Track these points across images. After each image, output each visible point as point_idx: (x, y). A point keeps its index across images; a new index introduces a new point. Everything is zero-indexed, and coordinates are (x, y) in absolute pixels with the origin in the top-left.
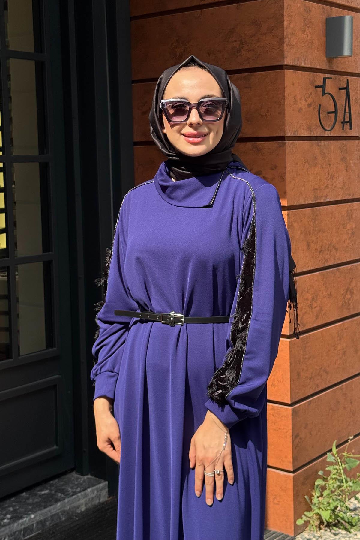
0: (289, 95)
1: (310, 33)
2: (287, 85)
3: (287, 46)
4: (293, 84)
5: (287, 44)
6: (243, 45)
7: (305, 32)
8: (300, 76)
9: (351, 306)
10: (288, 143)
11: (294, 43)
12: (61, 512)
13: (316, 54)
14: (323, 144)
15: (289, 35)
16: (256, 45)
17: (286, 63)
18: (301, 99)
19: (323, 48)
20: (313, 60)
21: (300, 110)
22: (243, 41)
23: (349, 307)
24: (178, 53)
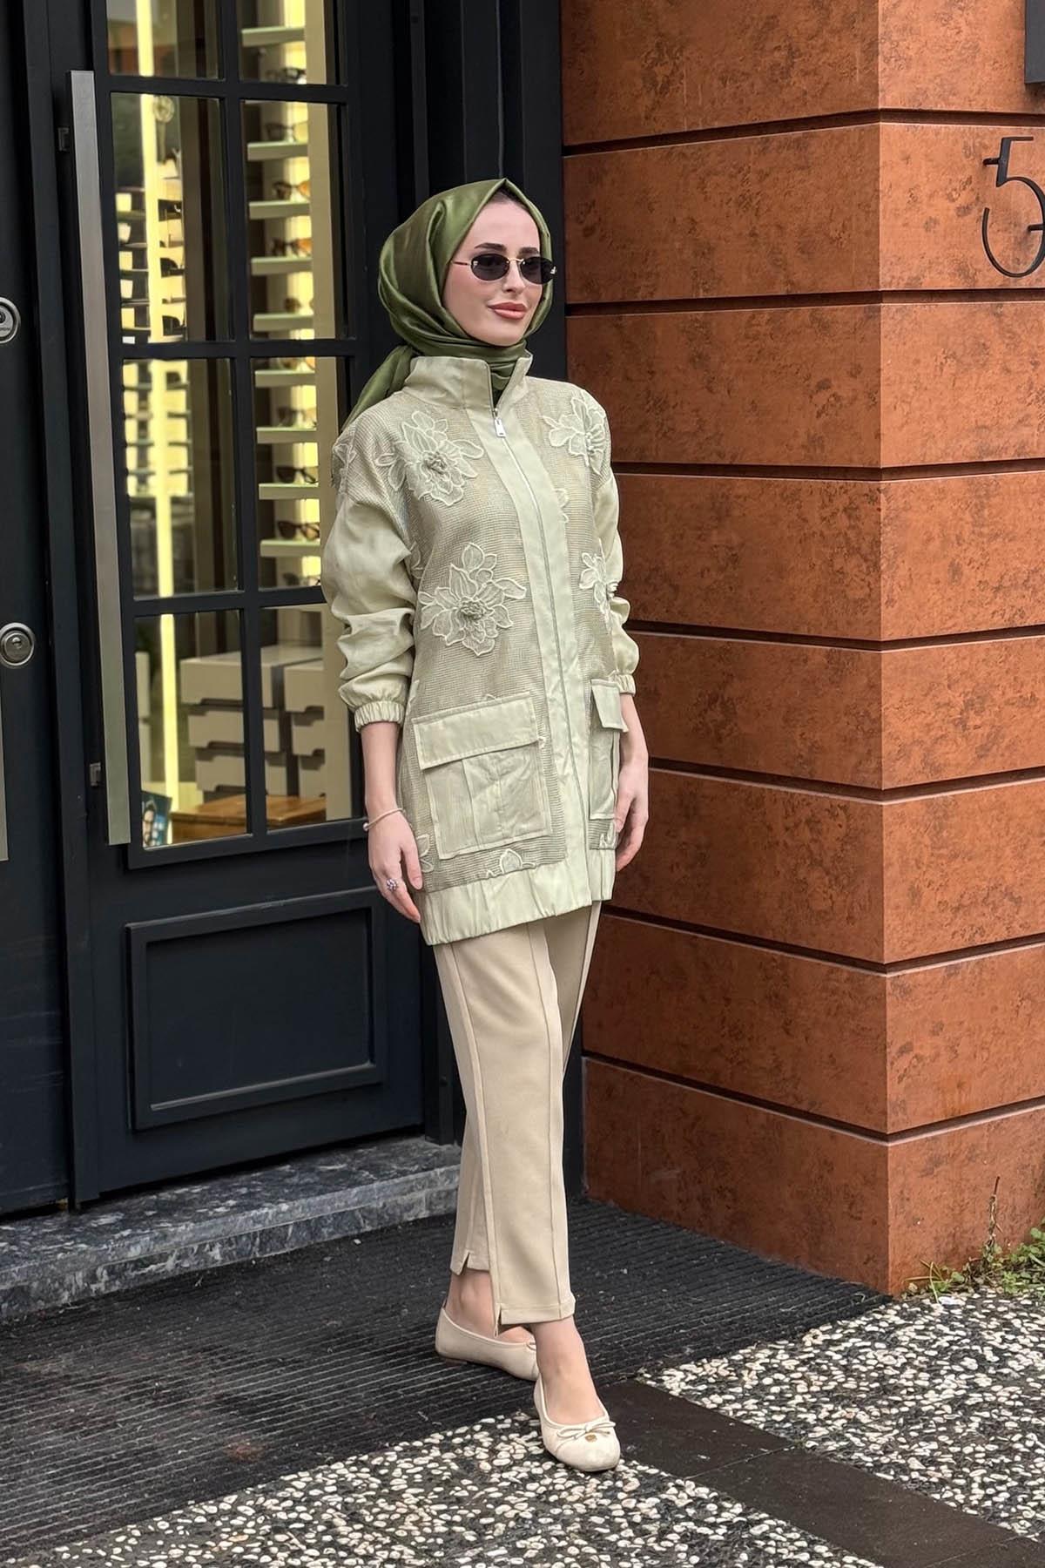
0: (891, 187)
1: (969, 24)
2: (885, 163)
3: (887, 60)
4: (908, 158)
5: (885, 58)
6: (793, 57)
7: (951, 22)
8: (931, 136)
10: (888, 308)
11: (911, 53)
12: (360, 1210)
13: (989, 74)
14: (1012, 309)
15: (894, 34)
16: (819, 60)
17: (882, 105)
18: (931, 196)
19: (1014, 58)
20: (978, 93)
21: (930, 224)
22: (794, 49)
24: (660, 79)
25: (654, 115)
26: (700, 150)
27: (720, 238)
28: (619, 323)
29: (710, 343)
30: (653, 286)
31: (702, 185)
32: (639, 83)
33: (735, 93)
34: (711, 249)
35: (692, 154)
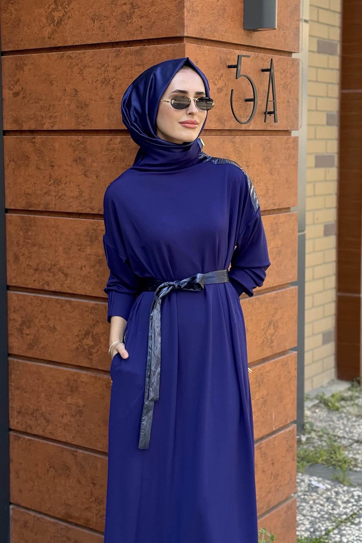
3: (188, 12)
5: (187, 10)
6: (134, 9)
9: (275, 344)
11: (198, 9)
13: (229, 24)
14: (238, 140)
16: (150, 10)
17: (185, 35)
19: (239, 17)
20: (225, 32)
22: (134, 4)
23: (272, 345)
24: (56, 19)
25: (53, 37)
26: (80, 54)
27: (91, 100)
28: (33, 140)
29: (86, 152)
30: (52, 123)
31: (81, 72)
32: (44, 20)
33: (100, 27)
34: (87, 105)
35: (75, 57)
